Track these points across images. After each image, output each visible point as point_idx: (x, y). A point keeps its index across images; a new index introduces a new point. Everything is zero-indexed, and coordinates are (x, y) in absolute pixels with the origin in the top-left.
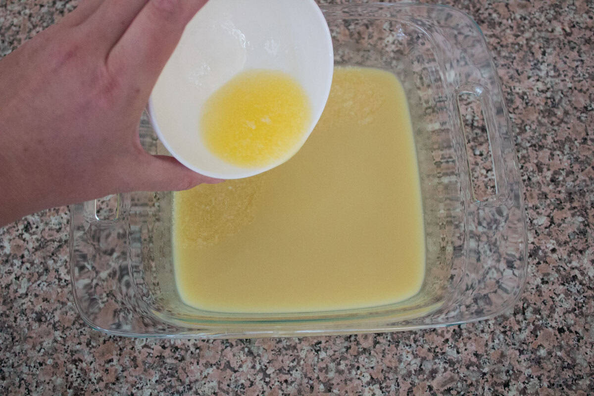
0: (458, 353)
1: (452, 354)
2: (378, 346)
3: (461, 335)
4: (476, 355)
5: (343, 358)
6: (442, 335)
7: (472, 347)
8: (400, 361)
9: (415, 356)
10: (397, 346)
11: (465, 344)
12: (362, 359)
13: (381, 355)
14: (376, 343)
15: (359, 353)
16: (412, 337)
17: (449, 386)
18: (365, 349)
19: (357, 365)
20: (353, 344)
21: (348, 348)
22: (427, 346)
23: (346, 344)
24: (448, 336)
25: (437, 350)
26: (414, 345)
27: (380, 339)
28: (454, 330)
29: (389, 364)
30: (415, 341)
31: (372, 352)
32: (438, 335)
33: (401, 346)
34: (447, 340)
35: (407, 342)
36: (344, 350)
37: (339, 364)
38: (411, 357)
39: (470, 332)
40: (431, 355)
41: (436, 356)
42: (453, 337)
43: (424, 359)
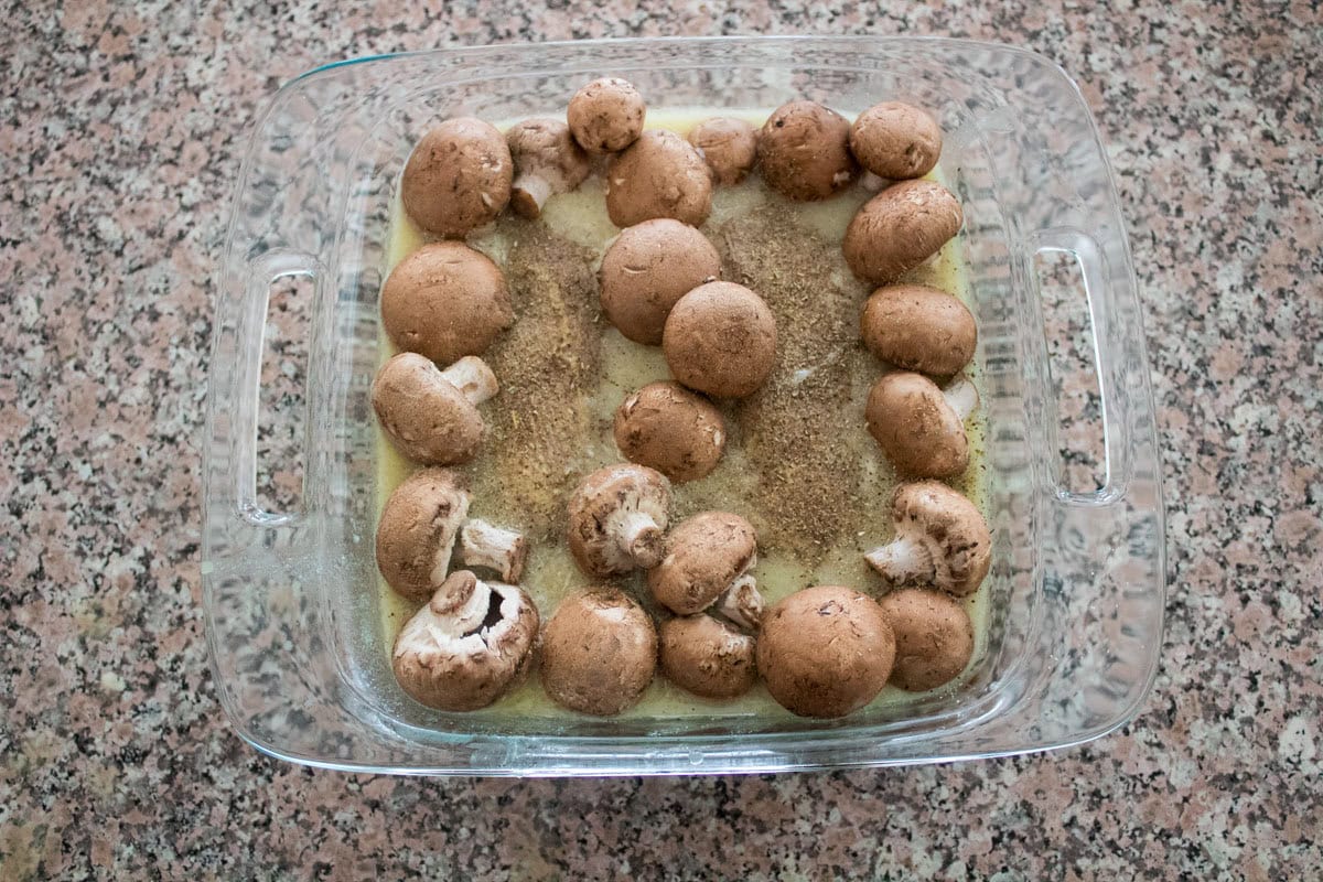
0: (46, 129)
1: (57, 128)
2: (177, 144)
3: (33, 157)
4: (17, 124)
5: (239, 127)
6: (64, 156)
7: (20, 136)
8: (145, 120)
9: (118, 126)
10: (145, 142)
11: (30, 141)
12: (206, 124)
13: (175, 130)
14: (179, 149)
15: (211, 133)
16: (115, 156)
17: (77, 80)
18: (200, 138)
19: (219, 116)
20: (218, 147)
21: (228, 141)
22: (95, 140)
23: (229, 149)
24: (55, 155)
25: (79, 134)
26: (116, 143)
27: (170, 154)
28: (42, 163)
29: (165, 115)
30: (112, 150)
31: (188, 134)
32: (72, 158)
33: (137, 143)
34: (59, 148)
35: (125, 148)
36: (234, 139)
37: (248, 118)
38: (126, 126)
39: (17, 160)
40: (91, 127)
41: (83, 127)
42: (47, 154)
43: (104, 121)
